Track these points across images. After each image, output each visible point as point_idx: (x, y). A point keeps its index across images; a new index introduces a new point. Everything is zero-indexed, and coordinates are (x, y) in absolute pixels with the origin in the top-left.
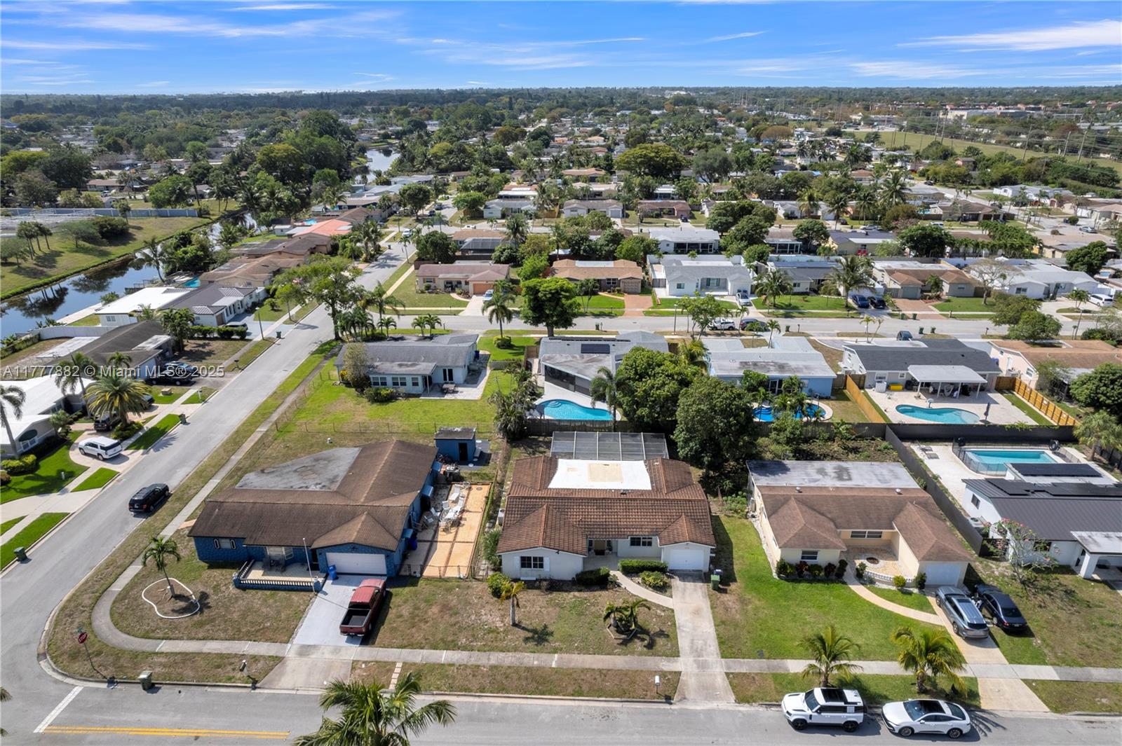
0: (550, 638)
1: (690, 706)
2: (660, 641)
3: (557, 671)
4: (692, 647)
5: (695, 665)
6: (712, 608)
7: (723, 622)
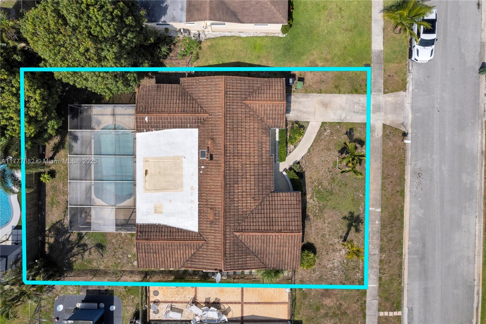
0: (356, 214)
1: (409, 121)
2: (357, 135)
3: (384, 208)
4: (361, 113)
5: (378, 113)
6: (321, 93)
7: (336, 87)
